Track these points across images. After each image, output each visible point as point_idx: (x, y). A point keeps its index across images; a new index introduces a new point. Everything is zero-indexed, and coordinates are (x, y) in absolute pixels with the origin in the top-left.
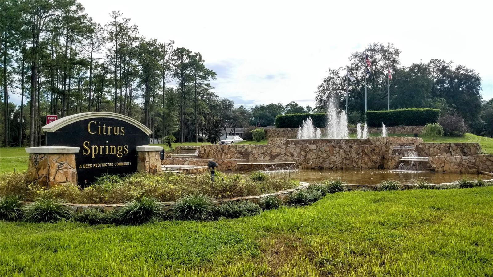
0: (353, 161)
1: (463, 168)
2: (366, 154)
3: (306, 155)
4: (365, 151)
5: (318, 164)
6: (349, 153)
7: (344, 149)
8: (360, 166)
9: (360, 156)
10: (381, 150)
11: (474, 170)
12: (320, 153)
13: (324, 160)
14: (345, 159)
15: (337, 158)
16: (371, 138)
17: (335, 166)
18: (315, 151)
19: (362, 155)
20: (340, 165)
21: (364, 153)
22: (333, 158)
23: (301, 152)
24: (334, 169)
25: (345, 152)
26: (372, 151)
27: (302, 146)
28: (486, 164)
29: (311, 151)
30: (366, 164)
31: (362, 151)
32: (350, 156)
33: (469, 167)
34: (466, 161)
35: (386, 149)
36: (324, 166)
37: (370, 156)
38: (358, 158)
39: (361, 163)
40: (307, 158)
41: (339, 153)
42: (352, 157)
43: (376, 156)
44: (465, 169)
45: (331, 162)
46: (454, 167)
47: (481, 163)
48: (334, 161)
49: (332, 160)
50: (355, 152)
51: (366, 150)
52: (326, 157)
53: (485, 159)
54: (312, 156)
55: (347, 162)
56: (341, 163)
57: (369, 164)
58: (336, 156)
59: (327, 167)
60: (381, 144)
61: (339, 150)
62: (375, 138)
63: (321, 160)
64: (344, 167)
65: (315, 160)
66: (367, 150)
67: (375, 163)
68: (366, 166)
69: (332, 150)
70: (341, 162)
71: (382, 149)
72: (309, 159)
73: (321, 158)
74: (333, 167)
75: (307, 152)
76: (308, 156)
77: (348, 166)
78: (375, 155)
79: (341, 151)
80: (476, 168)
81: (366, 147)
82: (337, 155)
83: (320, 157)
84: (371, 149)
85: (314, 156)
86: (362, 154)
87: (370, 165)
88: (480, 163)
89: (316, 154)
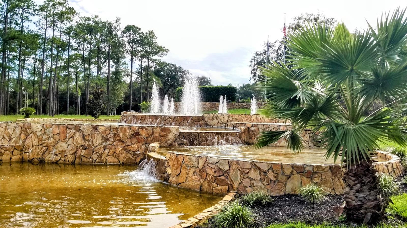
0: (93, 152)
1: (206, 182)
2: (120, 140)
3: (25, 139)
4: (118, 136)
5: (38, 155)
6: (90, 138)
7: (83, 131)
8: (105, 160)
9: (108, 143)
10: (151, 135)
11: (224, 187)
12: (45, 137)
13: (47, 149)
14: (81, 148)
15: (68, 145)
16: (206, 115)
17: (63, 159)
18: (39, 134)
19: (113, 142)
20: (70, 158)
21: (118, 138)
22: (63, 146)
23: (20, 134)
24: (61, 163)
25: (84, 137)
26: (133, 135)
27: (24, 125)
28: (248, 177)
29: (34, 134)
30: (117, 157)
31: (115, 135)
32: (90, 143)
33: (216, 180)
34: (213, 166)
35: (163, 133)
36: (47, 158)
37: (128, 143)
38: (105, 147)
39: (108, 155)
40: (26, 143)
41: (74, 138)
42: (93, 145)
43: (140, 144)
44: (209, 185)
45: (58, 152)
46: (194, 177)
47: (239, 173)
48: (62, 151)
49: (60, 149)
50: (100, 136)
51: (121, 135)
52: (52, 144)
53: (249, 167)
54: (34, 141)
55: (83, 152)
56: (73, 154)
57: (122, 156)
58: (68, 143)
59: (51, 160)
60: (219, 122)
61: (74, 133)
62: (211, 115)
63: (44, 148)
64: (77, 160)
65: (36, 148)
66: (124, 134)
67: (134, 154)
68: (116, 160)
69: (64, 133)
70: (73, 152)
71: (153, 133)
72: (29, 146)
73: (44, 145)
74: (60, 159)
75: (27, 135)
76: (28, 141)
77: (84, 159)
78: (139, 141)
79: (78, 135)
80: (227, 184)
81: (123, 130)
82: (70, 142)
83: (44, 143)
84: (131, 132)
85: (35, 142)
86: (112, 140)
87: (124, 158)
88: (236, 174)
89: (39, 139)
